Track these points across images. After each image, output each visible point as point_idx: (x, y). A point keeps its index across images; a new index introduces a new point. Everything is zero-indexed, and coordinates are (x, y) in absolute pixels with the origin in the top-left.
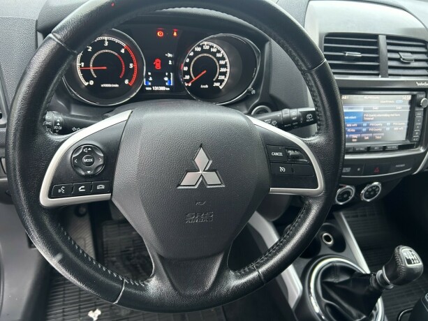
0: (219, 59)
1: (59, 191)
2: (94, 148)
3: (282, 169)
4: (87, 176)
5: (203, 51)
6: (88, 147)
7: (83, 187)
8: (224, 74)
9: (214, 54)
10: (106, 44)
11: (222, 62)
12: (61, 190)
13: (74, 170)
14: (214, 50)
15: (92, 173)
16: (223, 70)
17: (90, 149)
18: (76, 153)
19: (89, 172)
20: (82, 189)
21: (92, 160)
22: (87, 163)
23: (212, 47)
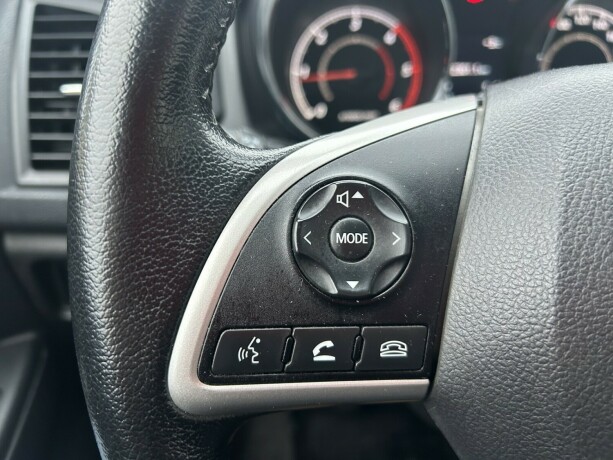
1: (242, 355)
2: (373, 193)
4: (344, 301)
5: (576, 28)
6: (353, 189)
7: (329, 344)
12: (249, 353)
13: (300, 273)
15: (365, 287)
17: (358, 195)
18: (309, 207)
19: (353, 284)
20: (324, 351)
21: (363, 238)
22: (345, 246)
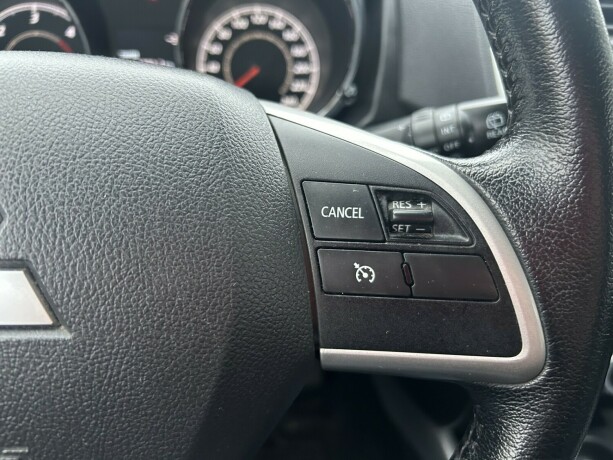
0: (290, 44)
3: (364, 272)
5: (252, 27)
8: (305, 77)
9: (278, 33)
10: (35, 19)
11: (298, 52)
14: (276, 25)
16: (301, 69)
23: (271, 18)
